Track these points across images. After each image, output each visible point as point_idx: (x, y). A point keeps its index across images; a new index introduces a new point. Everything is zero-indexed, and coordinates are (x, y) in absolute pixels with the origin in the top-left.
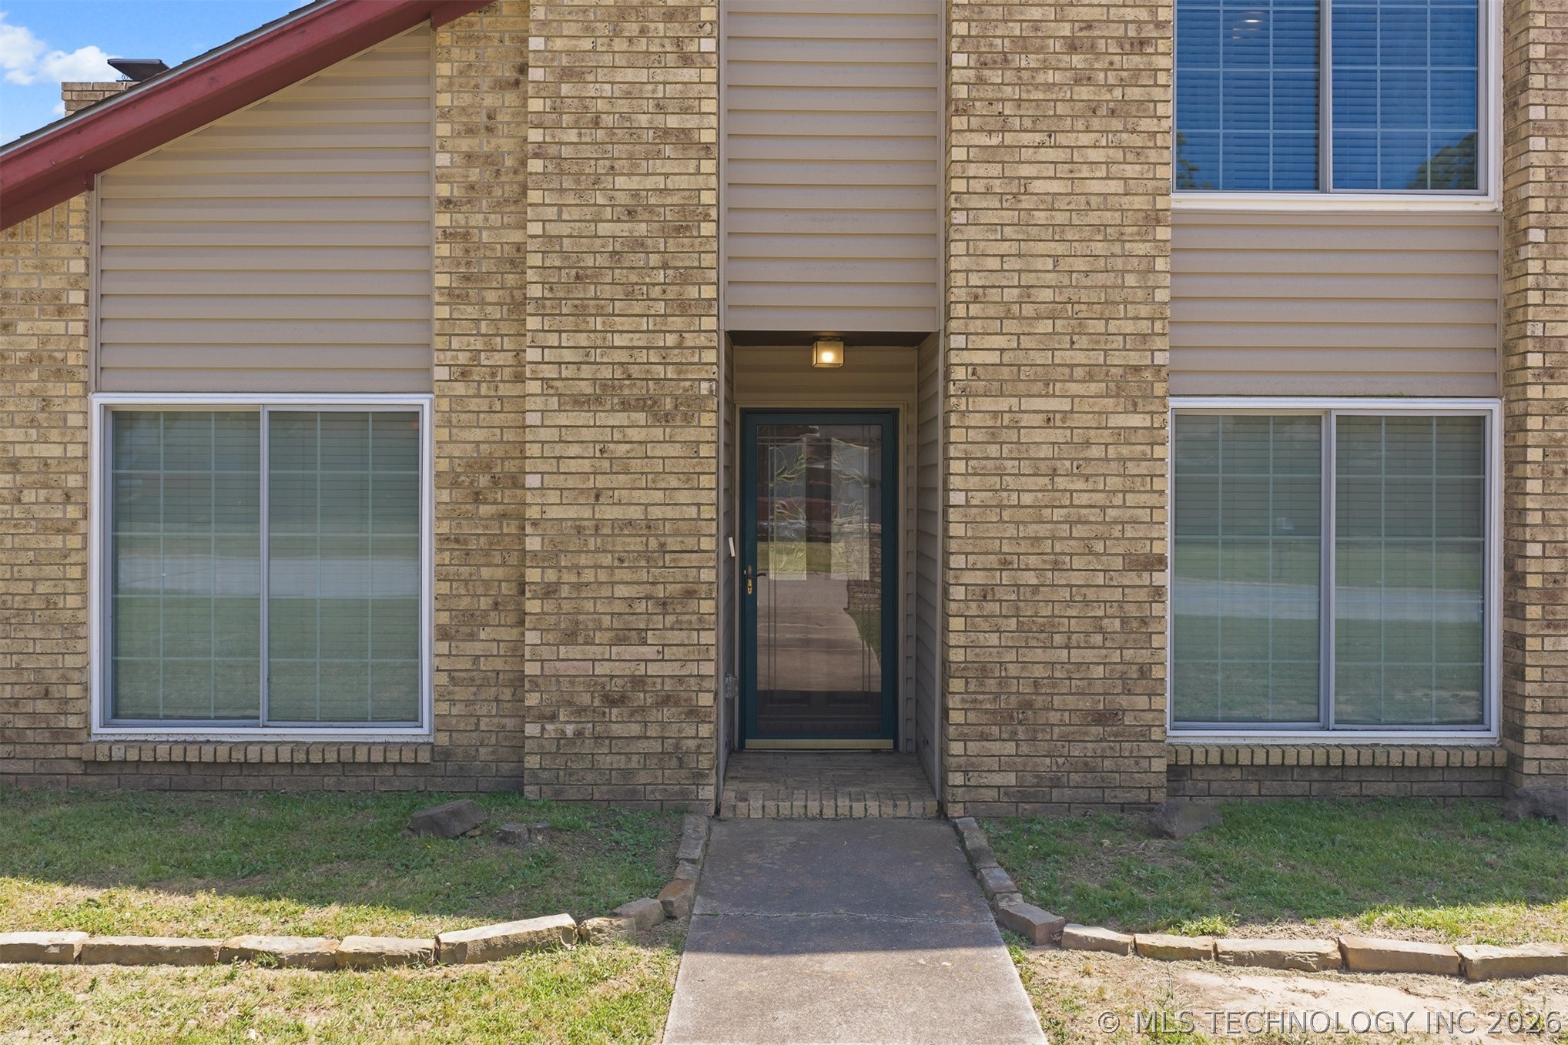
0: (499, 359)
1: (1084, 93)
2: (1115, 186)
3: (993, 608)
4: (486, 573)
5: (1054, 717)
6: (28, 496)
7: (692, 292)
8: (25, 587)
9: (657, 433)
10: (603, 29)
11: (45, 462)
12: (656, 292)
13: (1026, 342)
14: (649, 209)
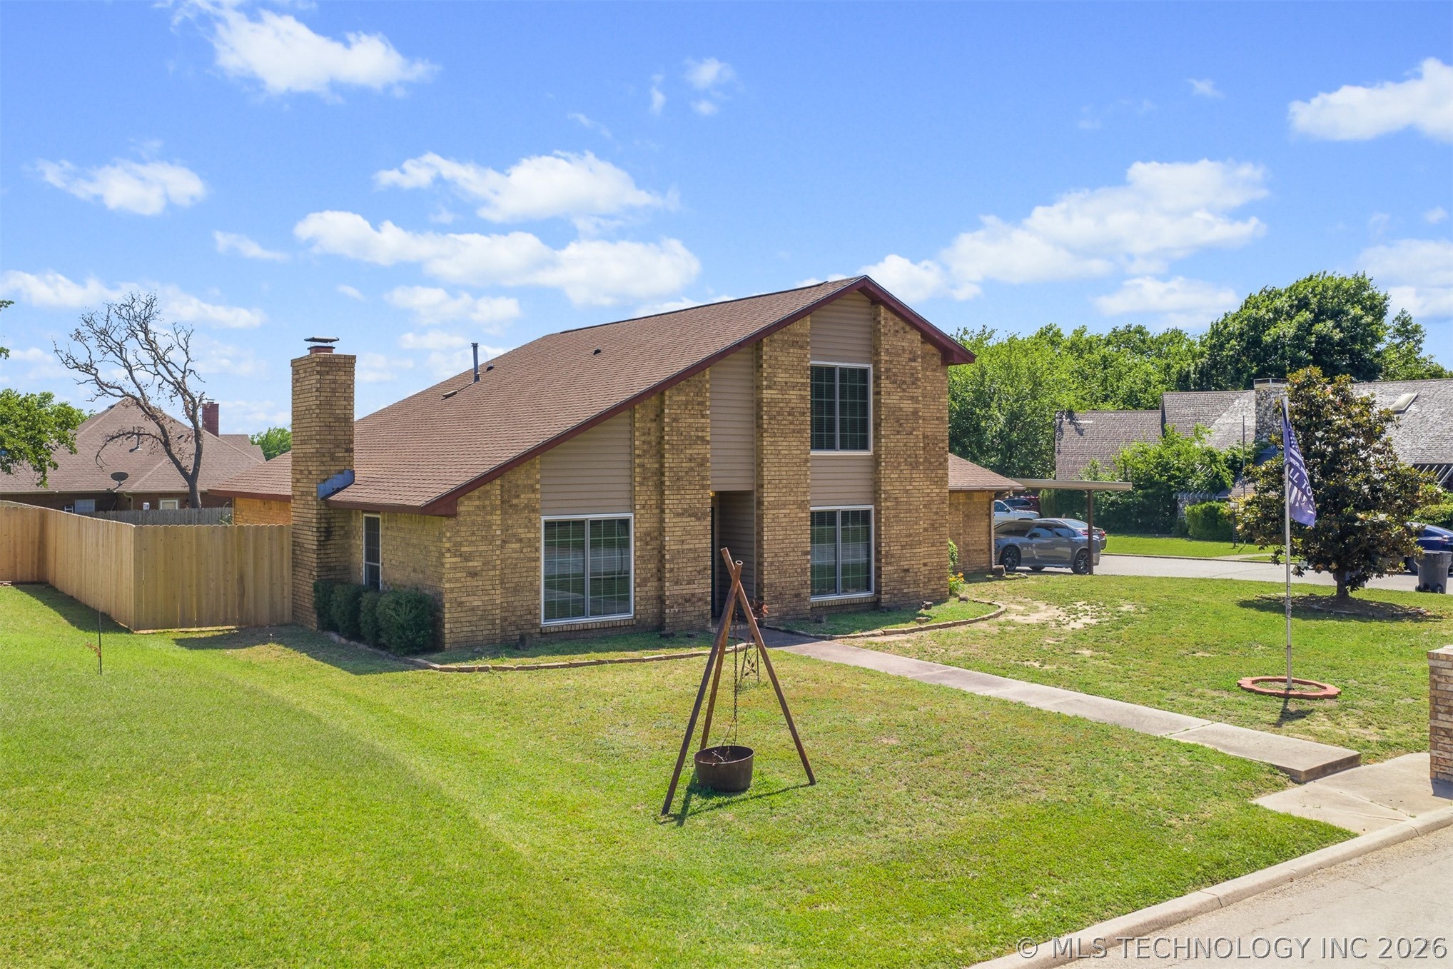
0: (652, 502)
1: (792, 427)
2: (799, 452)
3: (773, 568)
4: (649, 566)
5: (786, 596)
6: (525, 550)
7: (705, 483)
8: (524, 579)
9: (697, 523)
10: (683, 407)
11: (530, 539)
12: (697, 483)
13: (780, 495)
14: (695, 459)
